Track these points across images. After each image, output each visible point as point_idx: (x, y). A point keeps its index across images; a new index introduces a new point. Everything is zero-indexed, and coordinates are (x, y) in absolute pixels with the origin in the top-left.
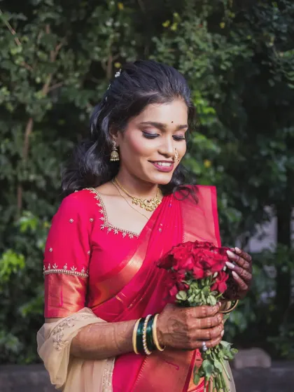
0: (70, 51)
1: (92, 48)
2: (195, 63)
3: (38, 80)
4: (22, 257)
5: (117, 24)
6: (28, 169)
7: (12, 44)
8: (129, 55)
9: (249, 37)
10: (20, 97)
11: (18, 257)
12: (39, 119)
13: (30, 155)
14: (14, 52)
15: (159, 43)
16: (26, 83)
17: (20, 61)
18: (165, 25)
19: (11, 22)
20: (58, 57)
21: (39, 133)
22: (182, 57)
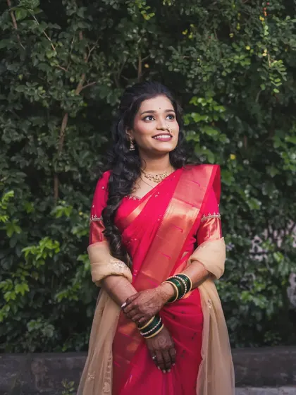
0: (102, 53)
1: (121, 51)
2: (203, 69)
3: (72, 80)
4: (57, 242)
5: (143, 31)
6: (64, 161)
7: (48, 49)
8: (157, 57)
9: (248, 48)
10: (55, 95)
11: (53, 243)
12: (74, 115)
13: (65, 148)
14: (49, 56)
15: (175, 51)
16: (61, 83)
17: (55, 63)
18: (184, 33)
19: (47, 31)
20: (90, 59)
21: (75, 127)
22: (194, 63)
